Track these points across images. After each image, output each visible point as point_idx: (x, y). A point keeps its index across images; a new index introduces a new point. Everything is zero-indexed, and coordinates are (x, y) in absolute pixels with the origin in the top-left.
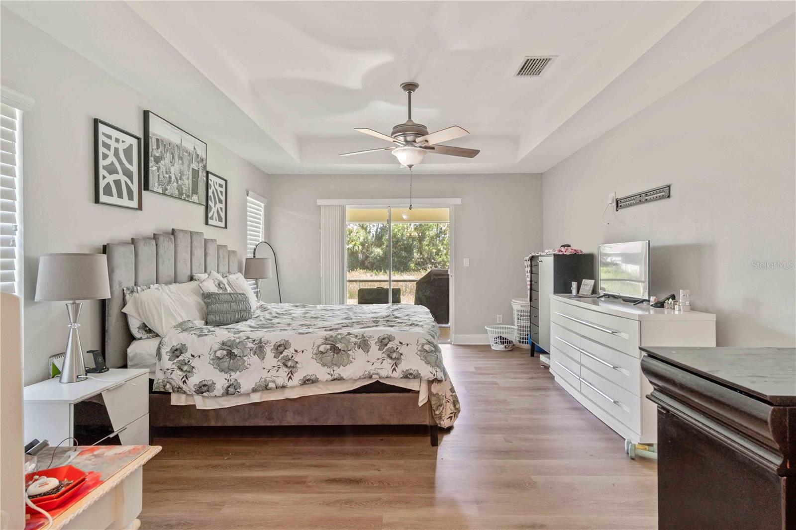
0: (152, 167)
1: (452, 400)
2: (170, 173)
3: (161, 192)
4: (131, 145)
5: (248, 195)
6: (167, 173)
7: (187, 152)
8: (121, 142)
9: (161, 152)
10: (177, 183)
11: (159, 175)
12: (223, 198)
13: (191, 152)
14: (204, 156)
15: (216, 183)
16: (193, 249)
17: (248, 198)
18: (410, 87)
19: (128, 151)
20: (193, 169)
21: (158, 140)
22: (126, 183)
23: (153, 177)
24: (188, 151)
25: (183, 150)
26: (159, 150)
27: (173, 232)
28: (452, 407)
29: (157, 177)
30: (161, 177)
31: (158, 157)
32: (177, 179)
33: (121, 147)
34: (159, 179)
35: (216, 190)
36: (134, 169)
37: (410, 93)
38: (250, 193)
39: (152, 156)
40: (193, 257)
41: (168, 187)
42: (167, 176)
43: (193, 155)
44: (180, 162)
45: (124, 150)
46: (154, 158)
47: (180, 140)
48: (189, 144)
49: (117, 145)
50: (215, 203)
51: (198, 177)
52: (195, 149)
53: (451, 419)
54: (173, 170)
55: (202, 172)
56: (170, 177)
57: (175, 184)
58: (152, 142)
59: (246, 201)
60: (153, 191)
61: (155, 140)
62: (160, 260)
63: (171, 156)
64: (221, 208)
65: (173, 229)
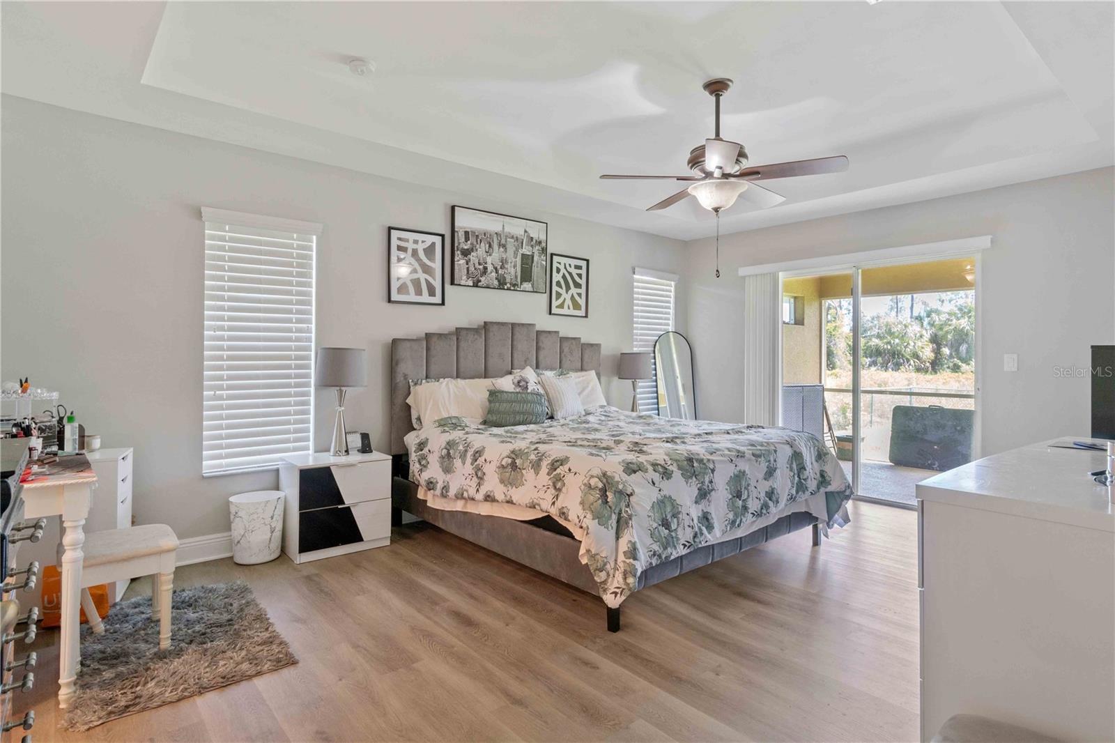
0: (458, 261)
1: (622, 569)
2: (486, 263)
3: (472, 285)
4: (433, 244)
5: (634, 273)
6: (480, 264)
7: (513, 237)
8: (420, 242)
9: (472, 244)
10: (496, 273)
11: (468, 269)
12: (583, 282)
13: (519, 236)
14: (543, 237)
15: (570, 265)
16: (515, 343)
17: (635, 276)
18: (716, 87)
19: (430, 251)
20: (522, 254)
21: (467, 233)
22: (427, 281)
23: (460, 270)
24: (515, 236)
25: (506, 236)
26: (469, 242)
27: (486, 326)
28: (621, 580)
29: (465, 270)
30: (472, 269)
31: (467, 249)
32: (496, 269)
33: (420, 248)
34: (468, 273)
35: (570, 274)
36: (437, 265)
37: (718, 97)
38: (637, 269)
39: (458, 250)
40: (514, 352)
41: (482, 279)
42: (481, 267)
43: (523, 240)
44: (502, 249)
45: (424, 250)
46: (461, 252)
47: (502, 227)
48: (516, 228)
49: (415, 246)
50: (568, 288)
51: (533, 262)
52: (526, 231)
53: (616, 596)
54: (489, 260)
55: (540, 256)
56: (485, 268)
57: (494, 274)
58: (458, 236)
59: (633, 280)
60: (460, 285)
61: (463, 233)
62: (462, 354)
63: (487, 246)
64: (579, 295)
65: (485, 322)
